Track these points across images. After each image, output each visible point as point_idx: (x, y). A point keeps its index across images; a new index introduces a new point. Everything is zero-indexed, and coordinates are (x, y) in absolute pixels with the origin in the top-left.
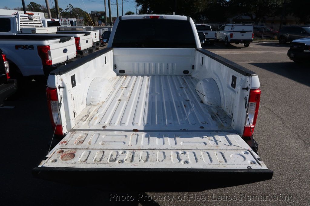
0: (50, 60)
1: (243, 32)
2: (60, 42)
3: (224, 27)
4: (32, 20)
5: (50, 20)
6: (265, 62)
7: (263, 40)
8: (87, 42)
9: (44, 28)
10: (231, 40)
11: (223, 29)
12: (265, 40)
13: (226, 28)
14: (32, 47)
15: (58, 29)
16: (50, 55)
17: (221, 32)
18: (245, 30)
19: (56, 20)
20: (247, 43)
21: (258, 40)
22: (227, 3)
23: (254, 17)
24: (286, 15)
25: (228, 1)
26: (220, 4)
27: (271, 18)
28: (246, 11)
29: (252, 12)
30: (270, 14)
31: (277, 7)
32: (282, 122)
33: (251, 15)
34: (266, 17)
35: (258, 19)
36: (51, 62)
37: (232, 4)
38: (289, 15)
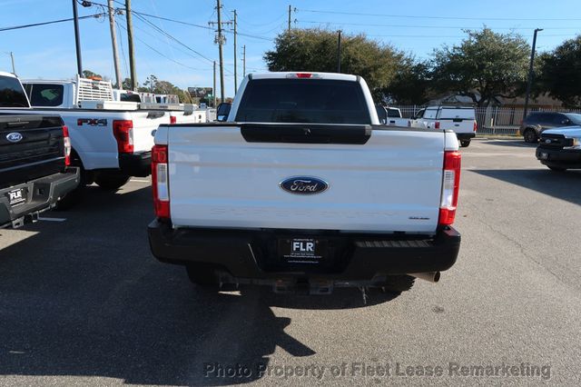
0: (130, 143)
1: (457, 120)
2: (148, 117)
3: (424, 111)
4: (97, 88)
5: (125, 92)
6: (498, 168)
7: (496, 137)
9: (114, 102)
11: (421, 114)
12: (499, 136)
13: (428, 114)
14: (104, 122)
15: (139, 106)
16: (132, 136)
17: (419, 121)
18: (461, 117)
19: (134, 93)
20: (465, 139)
21: (486, 136)
22: (429, 75)
23: (478, 98)
24: (537, 96)
25: (431, 70)
26: (417, 76)
27: (509, 101)
28: (463, 88)
29: (475, 90)
30: (507, 94)
31: (519, 82)
32: (520, 250)
33: (472, 96)
34: (499, 98)
35: (486, 101)
36: (131, 147)
37: (439, 77)
38: (541, 96)
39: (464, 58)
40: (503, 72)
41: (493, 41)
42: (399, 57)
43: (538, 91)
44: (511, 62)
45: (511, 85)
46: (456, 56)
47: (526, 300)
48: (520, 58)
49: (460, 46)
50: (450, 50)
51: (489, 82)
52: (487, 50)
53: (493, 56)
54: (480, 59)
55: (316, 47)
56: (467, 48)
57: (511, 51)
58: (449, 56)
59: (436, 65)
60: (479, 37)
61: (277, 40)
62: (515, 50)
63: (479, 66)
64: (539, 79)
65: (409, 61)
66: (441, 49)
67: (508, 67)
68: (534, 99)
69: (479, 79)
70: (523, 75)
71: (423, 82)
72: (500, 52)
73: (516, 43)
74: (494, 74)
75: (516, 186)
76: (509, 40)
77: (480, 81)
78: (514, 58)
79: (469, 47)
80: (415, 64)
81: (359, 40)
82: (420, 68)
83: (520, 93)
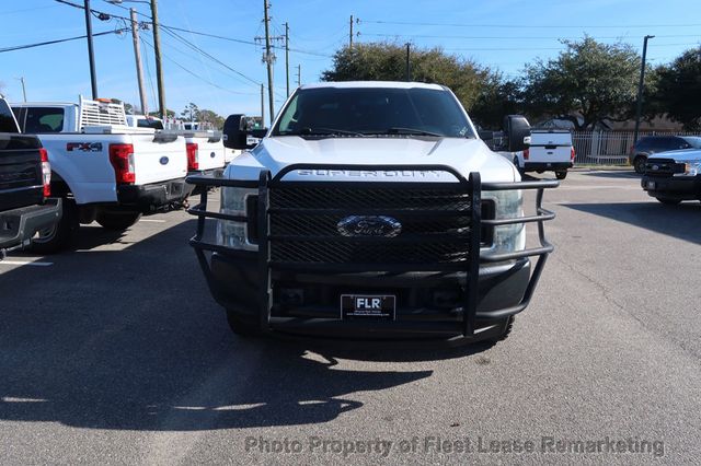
0: (131, 171)
1: (551, 147)
2: (155, 140)
4: (106, 112)
5: (143, 118)
6: (595, 202)
7: (600, 167)
8: (213, 155)
9: (128, 127)
10: (526, 164)
12: (605, 167)
14: (99, 146)
16: (132, 163)
18: (555, 143)
19: (155, 119)
20: (561, 170)
21: (588, 167)
22: (520, 96)
23: (581, 122)
24: (652, 118)
25: (522, 89)
26: (505, 97)
27: (620, 125)
28: (563, 111)
29: (577, 113)
30: (616, 117)
31: (629, 102)
32: (601, 292)
33: (574, 120)
34: (607, 122)
35: (590, 126)
36: (132, 176)
37: (532, 98)
38: (657, 117)
39: (562, 74)
40: (610, 90)
41: (596, 53)
42: (484, 75)
43: (653, 113)
44: (619, 77)
45: (621, 105)
46: (552, 72)
47: (597, 350)
48: (630, 72)
49: (557, 60)
50: (545, 65)
51: (593, 102)
52: (590, 63)
53: (597, 71)
54: (580, 75)
55: (382, 64)
56: (566, 62)
57: (619, 64)
58: (544, 73)
59: (528, 83)
60: (580, 49)
61: (336, 57)
62: (624, 64)
63: (580, 83)
64: (654, 97)
65: (495, 79)
66: (534, 64)
67: (616, 83)
68: (649, 121)
69: (581, 99)
70: (633, 93)
71: (512, 103)
72: (605, 66)
73: (624, 56)
74: (599, 92)
75: (613, 221)
76: (617, 51)
77: (583, 102)
78: (623, 73)
79: (568, 61)
80: (502, 82)
81: (435, 55)
82: (509, 87)
83: (631, 115)
